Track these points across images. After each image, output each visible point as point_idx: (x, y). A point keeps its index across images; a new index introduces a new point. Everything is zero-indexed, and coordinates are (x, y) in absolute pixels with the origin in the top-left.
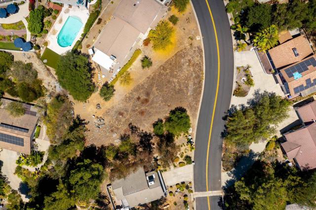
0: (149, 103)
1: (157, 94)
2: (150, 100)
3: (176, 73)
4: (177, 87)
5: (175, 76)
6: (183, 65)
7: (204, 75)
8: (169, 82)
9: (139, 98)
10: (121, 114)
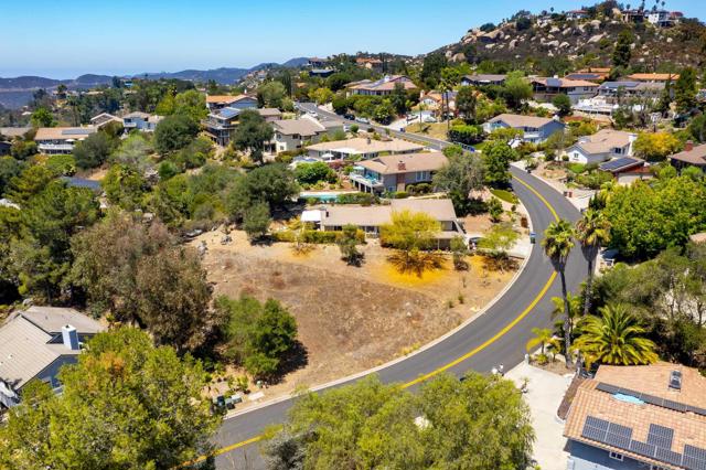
0: (279, 291)
1: (306, 296)
2: (285, 291)
3: (374, 307)
4: (347, 326)
5: (367, 310)
6: (401, 310)
7: (415, 353)
8: (346, 305)
9: (277, 274)
10: (229, 266)
